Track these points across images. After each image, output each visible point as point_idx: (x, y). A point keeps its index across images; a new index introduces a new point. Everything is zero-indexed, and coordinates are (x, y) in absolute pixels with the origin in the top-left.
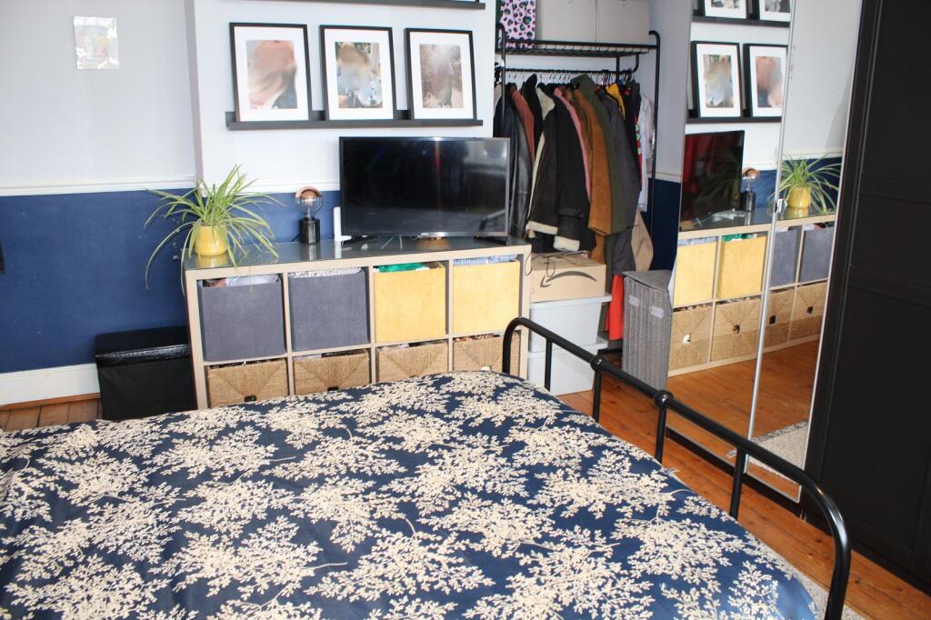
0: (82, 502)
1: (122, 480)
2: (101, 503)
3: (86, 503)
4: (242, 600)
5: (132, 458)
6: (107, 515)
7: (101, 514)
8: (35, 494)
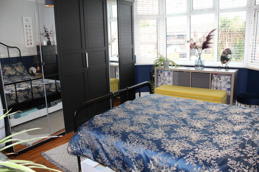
0: (233, 134)
1: (219, 137)
2: (228, 133)
3: (232, 134)
4: (197, 129)
5: (212, 142)
6: (228, 131)
7: (229, 131)
8: (245, 134)
